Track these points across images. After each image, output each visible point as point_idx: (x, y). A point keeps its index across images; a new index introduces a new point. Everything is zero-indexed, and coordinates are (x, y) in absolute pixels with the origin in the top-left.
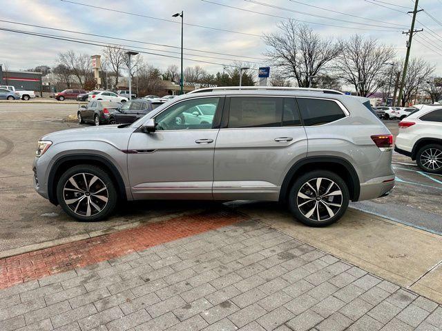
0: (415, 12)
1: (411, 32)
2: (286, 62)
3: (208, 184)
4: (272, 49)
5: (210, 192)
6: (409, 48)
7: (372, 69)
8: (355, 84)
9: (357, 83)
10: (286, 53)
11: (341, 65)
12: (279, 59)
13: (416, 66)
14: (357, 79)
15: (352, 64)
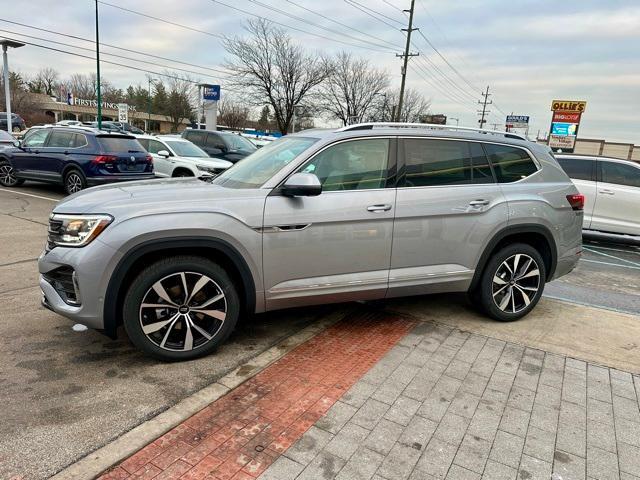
0: (410, 31)
1: (407, 55)
2: (257, 81)
3: (382, 275)
4: (236, 60)
5: (385, 286)
6: (404, 76)
7: (364, 100)
8: (343, 119)
9: (346, 117)
10: (257, 68)
11: (324, 91)
12: (248, 76)
13: (410, 99)
14: (346, 112)
15: (339, 91)
